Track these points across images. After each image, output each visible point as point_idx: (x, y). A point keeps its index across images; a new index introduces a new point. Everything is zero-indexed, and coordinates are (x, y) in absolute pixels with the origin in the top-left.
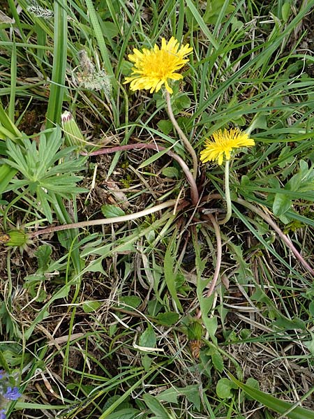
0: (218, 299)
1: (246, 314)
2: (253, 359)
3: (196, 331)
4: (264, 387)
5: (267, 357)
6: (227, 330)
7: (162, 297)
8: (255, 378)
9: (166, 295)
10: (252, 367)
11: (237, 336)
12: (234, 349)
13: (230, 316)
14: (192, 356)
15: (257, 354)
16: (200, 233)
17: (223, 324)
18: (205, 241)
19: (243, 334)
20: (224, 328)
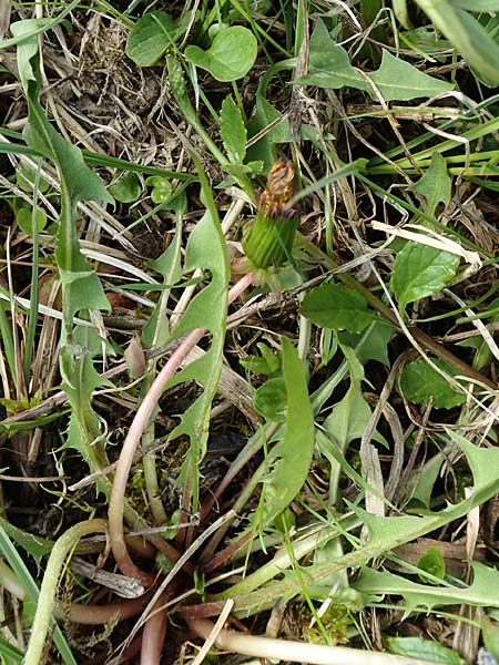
0: (171, 305)
1: (107, 240)
2: (125, 116)
3: (266, 242)
4: (116, 37)
5: (85, 113)
6: (173, 212)
7: (338, 359)
8: (132, 64)
9: (324, 362)
10: (133, 97)
11: (150, 189)
12: (168, 156)
13: (153, 249)
14: (295, 168)
15: (108, 128)
16: (170, 508)
17: (178, 231)
18: (162, 484)
19: (133, 190)
20: (179, 218)
